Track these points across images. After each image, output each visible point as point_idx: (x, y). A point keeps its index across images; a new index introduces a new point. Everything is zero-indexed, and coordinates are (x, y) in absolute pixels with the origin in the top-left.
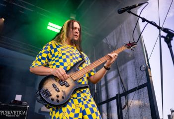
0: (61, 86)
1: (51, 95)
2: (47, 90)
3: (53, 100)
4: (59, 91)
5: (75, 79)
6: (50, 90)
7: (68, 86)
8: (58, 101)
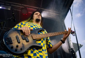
0: (22, 40)
1: (12, 43)
2: (11, 38)
3: (12, 47)
4: (19, 43)
5: (34, 38)
6: (12, 39)
7: (27, 42)
8: (16, 50)
